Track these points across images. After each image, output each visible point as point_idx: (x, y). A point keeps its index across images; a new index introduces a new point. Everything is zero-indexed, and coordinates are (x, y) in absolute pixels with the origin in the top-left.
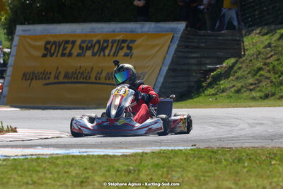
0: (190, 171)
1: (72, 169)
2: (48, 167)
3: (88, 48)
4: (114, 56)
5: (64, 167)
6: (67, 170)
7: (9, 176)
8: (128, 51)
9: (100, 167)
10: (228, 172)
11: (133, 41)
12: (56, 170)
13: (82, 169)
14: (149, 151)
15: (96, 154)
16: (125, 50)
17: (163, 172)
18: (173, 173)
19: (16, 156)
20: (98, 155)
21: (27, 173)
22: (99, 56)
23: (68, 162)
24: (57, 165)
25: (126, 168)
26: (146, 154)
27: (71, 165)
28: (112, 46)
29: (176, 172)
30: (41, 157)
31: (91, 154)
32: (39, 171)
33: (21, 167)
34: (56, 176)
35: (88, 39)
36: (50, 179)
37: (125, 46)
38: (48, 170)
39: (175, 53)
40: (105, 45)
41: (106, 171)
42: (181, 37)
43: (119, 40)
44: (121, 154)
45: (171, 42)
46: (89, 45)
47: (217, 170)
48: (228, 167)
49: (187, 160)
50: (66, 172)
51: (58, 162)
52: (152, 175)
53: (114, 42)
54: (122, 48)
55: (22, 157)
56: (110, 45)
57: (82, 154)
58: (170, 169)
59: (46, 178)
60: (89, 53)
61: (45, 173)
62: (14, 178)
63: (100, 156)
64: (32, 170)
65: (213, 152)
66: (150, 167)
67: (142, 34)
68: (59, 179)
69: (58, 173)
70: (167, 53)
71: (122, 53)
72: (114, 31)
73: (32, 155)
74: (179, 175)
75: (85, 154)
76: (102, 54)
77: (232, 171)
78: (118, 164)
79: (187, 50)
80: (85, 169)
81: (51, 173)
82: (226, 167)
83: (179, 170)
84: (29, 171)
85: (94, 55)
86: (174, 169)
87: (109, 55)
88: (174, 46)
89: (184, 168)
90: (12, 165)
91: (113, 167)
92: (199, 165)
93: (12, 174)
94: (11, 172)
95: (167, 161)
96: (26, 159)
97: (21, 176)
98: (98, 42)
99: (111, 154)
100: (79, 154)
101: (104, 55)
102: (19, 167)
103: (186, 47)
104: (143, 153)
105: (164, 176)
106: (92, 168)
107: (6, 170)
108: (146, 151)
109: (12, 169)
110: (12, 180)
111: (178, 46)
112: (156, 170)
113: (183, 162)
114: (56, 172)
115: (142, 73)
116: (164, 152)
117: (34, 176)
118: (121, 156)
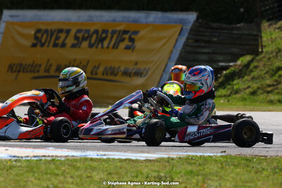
0: (228, 180)
1: (95, 173)
2: (67, 170)
3: (84, 39)
4: (113, 48)
5: (86, 171)
6: (89, 175)
7: (25, 179)
8: (130, 44)
9: (127, 173)
10: (271, 182)
11: (136, 33)
12: (77, 173)
13: (106, 173)
14: (175, 157)
15: (116, 157)
16: (126, 43)
17: (197, 180)
18: (209, 182)
19: (27, 157)
20: (119, 159)
21: (45, 176)
22: (97, 47)
23: (90, 166)
24: (77, 169)
25: (156, 174)
26: (173, 159)
27: (93, 169)
28: (112, 37)
29: (213, 180)
30: (57, 158)
31: (111, 157)
32: (58, 175)
33: (38, 169)
34: (78, 180)
35: (84, 28)
36: (72, 183)
37: (127, 37)
38: (68, 173)
39: (183, 48)
40: (104, 35)
41: (133, 177)
42: (191, 30)
43: (120, 31)
44: (144, 159)
45: (179, 35)
46: (86, 35)
47: (259, 180)
48: (270, 177)
49: (222, 168)
50: (88, 177)
51: (78, 165)
52: (186, 183)
53: (114, 32)
54: (123, 40)
55: (36, 159)
56: (109, 35)
57: (101, 157)
58: (206, 177)
59: (67, 183)
60: (85, 44)
61: (65, 177)
62: (32, 182)
63: (121, 160)
64: (50, 174)
65: (247, 160)
66: (182, 173)
67: (147, 25)
68: (83, 184)
69: (80, 177)
70: (174, 47)
71: (122, 45)
72: (114, 20)
73: (45, 156)
74: (216, 184)
75: (105, 157)
76: (100, 46)
77: (275, 181)
78: (146, 170)
79: (196, 44)
80: (110, 174)
81: (72, 177)
82: (268, 177)
83: (216, 178)
84: (46, 173)
85: (91, 46)
86: (210, 177)
87: (108, 47)
88: (183, 40)
89: (220, 176)
90: (27, 167)
91: (141, 173)
92: (238, 174)
93: (28, 177)
94: (27, 174)
95: (200, 168)
96: (41, 160)
97: (39, 179)
98: (96, 32)
99: (134, 158)
100: (97, 157)
101: (102, 47)
102: (35, 169)
103: (197, 41)
104: (169, 158)
105: (200, 184)
106: (117, 173)
107: (21, 172)
108: (172, 156)
109: (28, 171)
110: (30, 183)
111: (188, 39)
112: (189, 177)
113: (218, 170)
114: (78, 176)
115: (145, 69)
116: (193, 158)
117: (53, 179)
118: (144, 160)
